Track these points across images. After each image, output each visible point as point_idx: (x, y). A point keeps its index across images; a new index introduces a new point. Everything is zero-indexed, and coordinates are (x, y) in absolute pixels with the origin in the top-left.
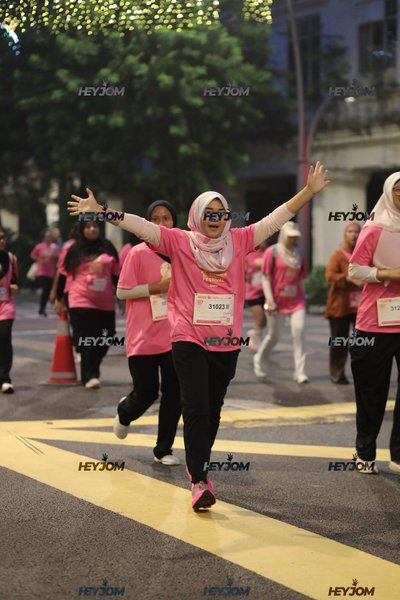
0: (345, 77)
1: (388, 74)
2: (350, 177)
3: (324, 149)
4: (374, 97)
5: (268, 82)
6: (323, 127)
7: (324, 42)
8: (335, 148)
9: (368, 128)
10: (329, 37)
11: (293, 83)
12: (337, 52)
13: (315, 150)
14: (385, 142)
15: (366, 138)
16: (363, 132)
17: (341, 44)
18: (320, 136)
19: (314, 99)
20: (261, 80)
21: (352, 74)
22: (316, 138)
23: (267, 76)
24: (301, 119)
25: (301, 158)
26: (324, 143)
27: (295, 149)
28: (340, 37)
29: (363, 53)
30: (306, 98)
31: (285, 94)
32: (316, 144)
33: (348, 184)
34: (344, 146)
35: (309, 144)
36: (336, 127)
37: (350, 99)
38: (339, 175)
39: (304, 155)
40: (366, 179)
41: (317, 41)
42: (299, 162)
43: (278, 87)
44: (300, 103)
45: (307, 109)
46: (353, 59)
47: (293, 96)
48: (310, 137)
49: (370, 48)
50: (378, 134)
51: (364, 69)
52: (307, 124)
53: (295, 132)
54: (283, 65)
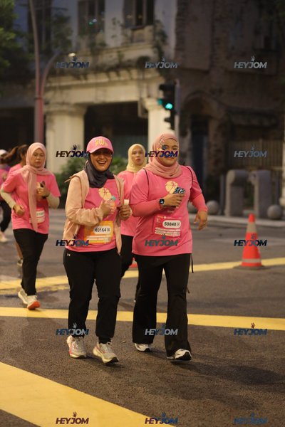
0: (69, 38)
1: (99, 37)
2: (73, 109)
3: (54, 89)
4: (89, 53)
5: (13, 41)
6: (53, 73)
7: (54, 12)
8: (62, 88)
9: (85, 75)
10: (57, 9)
11: (32, 41)
12: (63, 20)
13: (47, 90)
14: (97, 85)
15: (84, 82)
16: (82, 77)
17: (66, 14)
18: (51, 79)
19: (47, 53)
20: (8, 39)
21: (74, 37)
22: (48, 81)
23: (13, 36)
24: (37, 68)
25: (37, 96)
26: (53, 85)
27: (33, 88)
28: (65, 9)
29: (81, 21)
30: (40, 52)
31: (26, 49)
32: (48, 85)
33: (71, 114)
34: (68, 87)
35: (43, 86)
36: (62, 73)
37: (72, 55)
38: (65, 108)
39: (40, 93)
40: (84, 111)
41: (48, 11)
42: (36, 99)
43: (21, 44)
44: (36, 55)
45: (41, 60)
46: (74, 25)
47: (32, 51)
48: (44, 80)
49: (86, 17)
50: (92, 79)
51: (82, 32)
52: (41, 70)
53: (33, 76)
54: (24, 28)
